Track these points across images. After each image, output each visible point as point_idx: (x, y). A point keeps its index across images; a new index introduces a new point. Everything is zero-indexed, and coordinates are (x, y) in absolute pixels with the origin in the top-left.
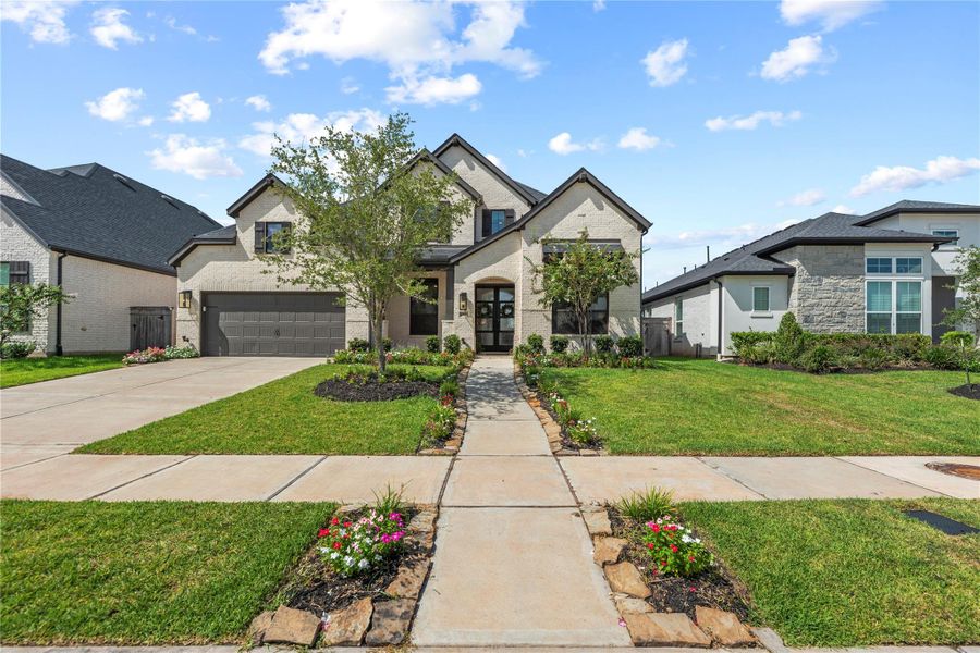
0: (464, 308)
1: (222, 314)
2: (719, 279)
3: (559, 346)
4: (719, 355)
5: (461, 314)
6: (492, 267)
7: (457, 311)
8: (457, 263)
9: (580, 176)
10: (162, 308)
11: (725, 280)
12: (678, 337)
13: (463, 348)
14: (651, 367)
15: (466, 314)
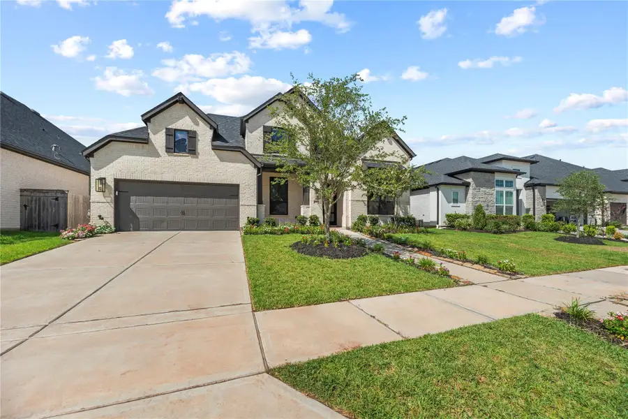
0: (318, 198)
1: (133, 198)
2: (437, 186)
4: (437, 226)
5: (315, 202)
7: (312, 200)
10: (57, 191)
15: (318, 202)
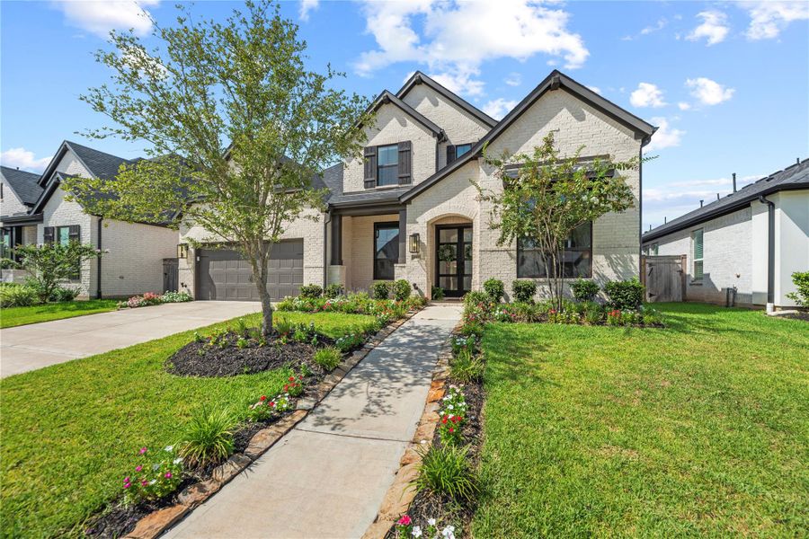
0: (415, 250)
1: (211, 263)
2: (769, 198)
3: (525, 293)
4: (769, 306)
5: (413, 257)
6: (446, 204)
7: (408, 255)
8: (409, 201)
9: (552, 82)
11: (781, 198)
12: (696, 279)
13: (414, 293)
14: (658, 325)
15: (419, 257)
